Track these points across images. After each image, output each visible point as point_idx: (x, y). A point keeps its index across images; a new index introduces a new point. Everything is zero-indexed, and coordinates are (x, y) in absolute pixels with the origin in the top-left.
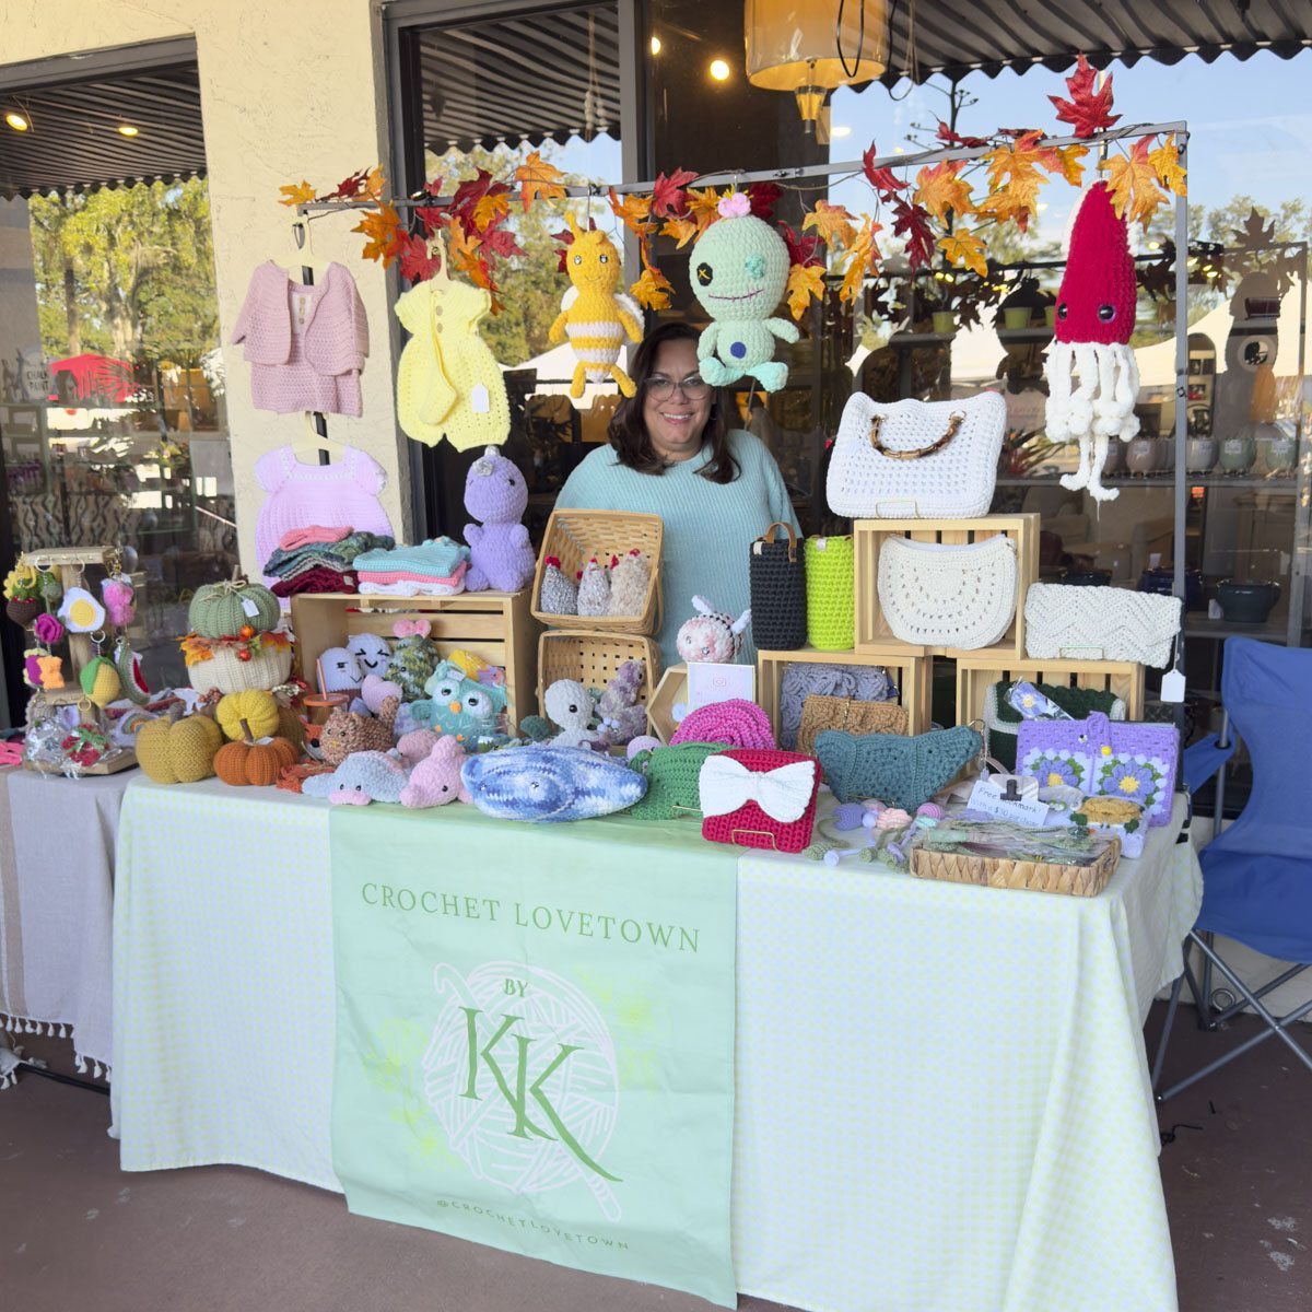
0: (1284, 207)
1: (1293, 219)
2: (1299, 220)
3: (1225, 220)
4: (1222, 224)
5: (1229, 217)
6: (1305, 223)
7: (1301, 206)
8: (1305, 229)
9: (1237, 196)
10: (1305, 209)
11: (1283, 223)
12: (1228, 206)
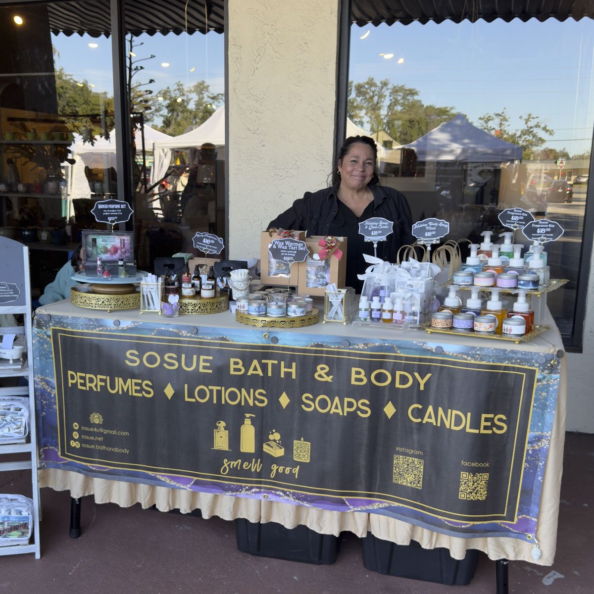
0: (381, 83)
1: (385, 88)
2: (388, 89)
3: (364, 88)
4: (363, 89)
5: (367, 86)
6: (390, 91)
7: (388, 82)
8: (390, 93)
9: (370, 77)
10: (390, 84)
11: (381, 90)
12: (366, 82)
